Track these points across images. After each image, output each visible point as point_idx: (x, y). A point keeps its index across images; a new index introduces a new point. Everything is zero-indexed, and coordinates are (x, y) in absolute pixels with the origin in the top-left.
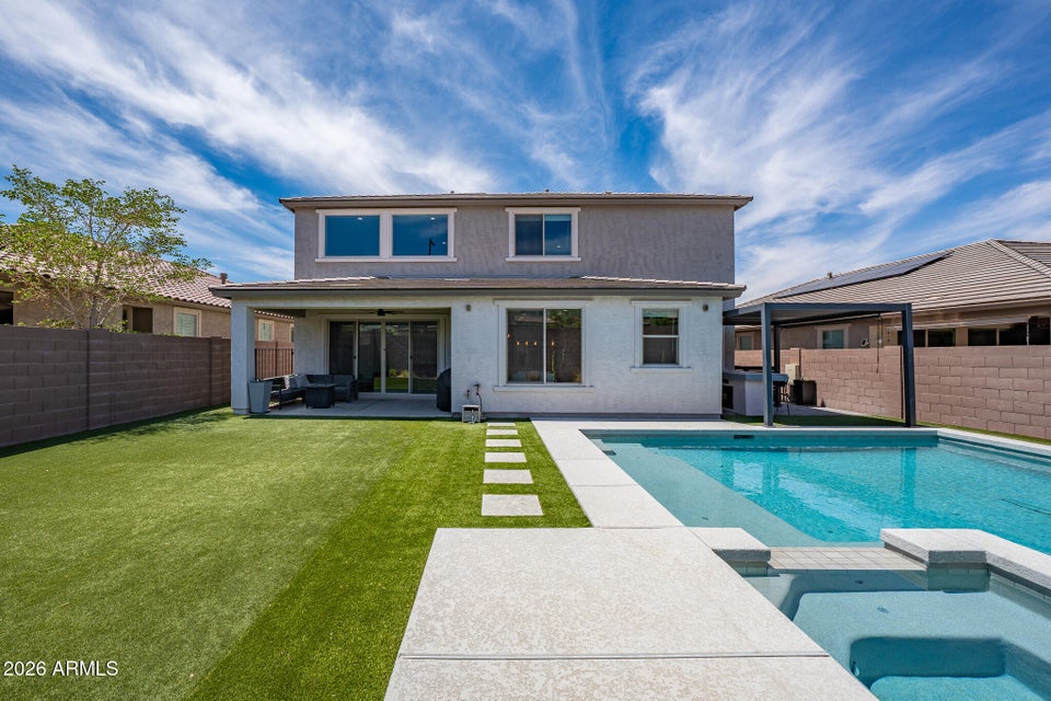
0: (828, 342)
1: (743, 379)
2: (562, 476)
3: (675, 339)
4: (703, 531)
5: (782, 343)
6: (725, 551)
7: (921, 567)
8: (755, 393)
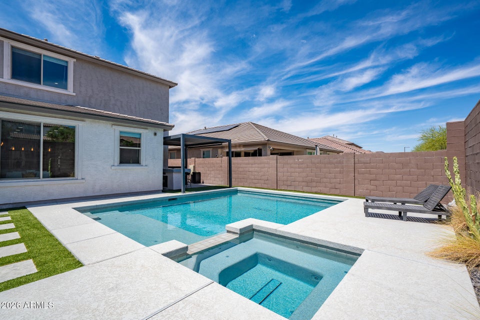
0: (205, 156)
1: (172, 172)
2: (57, 240)
3: (139, 150)
4: (156, 247)
5: (188, 156)
6: (167, 253)
7: (237, 236)
8: (177, 178)
